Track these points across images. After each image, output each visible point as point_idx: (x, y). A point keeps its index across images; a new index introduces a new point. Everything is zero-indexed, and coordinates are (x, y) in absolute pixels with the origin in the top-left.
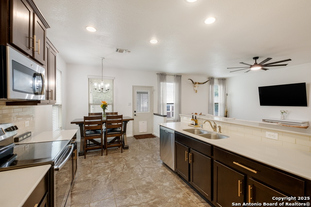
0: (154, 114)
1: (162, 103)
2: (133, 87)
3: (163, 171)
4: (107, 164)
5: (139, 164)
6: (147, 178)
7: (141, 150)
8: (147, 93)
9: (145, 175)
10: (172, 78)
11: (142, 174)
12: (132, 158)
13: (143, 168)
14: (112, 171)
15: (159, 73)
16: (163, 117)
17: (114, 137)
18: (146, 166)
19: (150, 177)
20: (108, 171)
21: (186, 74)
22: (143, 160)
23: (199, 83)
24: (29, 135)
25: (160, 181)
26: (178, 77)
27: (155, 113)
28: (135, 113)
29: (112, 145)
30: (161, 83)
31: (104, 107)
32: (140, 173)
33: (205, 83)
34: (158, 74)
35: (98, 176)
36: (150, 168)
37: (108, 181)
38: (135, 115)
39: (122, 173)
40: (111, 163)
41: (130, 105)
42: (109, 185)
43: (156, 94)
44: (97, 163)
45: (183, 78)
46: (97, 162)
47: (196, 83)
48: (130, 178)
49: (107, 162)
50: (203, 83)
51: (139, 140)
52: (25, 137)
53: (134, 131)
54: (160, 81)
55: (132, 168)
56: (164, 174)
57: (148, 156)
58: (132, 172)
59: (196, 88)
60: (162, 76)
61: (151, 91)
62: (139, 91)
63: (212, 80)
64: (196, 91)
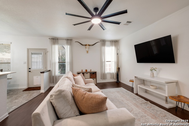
2: (28, 50)
8: (41, 54)
28: (29, 70)
30: (53, 46)
33: (94, 45)
34: (50, 39)
38: (30, 71)
45: (73, 41)
47: (86, 45)
50: (93, 45)
53: (28, 84)
59: (87, 49)
60: (54, 40)
61: (44, 53)
62: (33, 52)
63: (103, 42)
64: (87, 52)
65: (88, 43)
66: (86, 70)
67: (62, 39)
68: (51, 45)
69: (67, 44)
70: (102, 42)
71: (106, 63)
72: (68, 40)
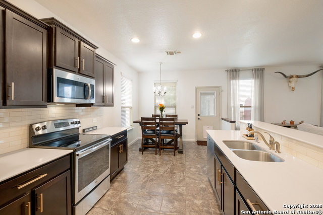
0: (222, 119)
1: (232, 105)
2: (197, 88)
3: (204, 186)
4: (155, 163)
5: (183, 171)
6: (182, 188)
7: (195, 157)
8: (213, 94)
9: (182, 184)
10: (250, 73)
11: (180, 182)
12: (181, 163)
13: (184, 176)
14: (156, 171)
15: (229, 69)
16: (230, 124)
17: (171, 139)
18: (189, 175)
19: (184, 188)
20: (152, 170)
21: (271, 66)
22: (190, 168)
23: (298, 77)
24: (95, 128)
25: (193, 195)
26: (259, 72)
27: (223, 117)
28: (198, 117)
29: (168, 146)
30: (232, 82)
31: (162, 109)
32: (178, 181)
33: (311, 75)
34: (227, 71)
35: (142, 172)
36: (192, 179)
37: (146, 178)
38: (199, 119)
39: (162, 175)
40: (159, 163)
41: (193, 107)
42: (145, 183)
43: (224, 95)
44: (148, 161)
45: (266, 71)
46: (149, 159)
47: (292, 77)
48: (166, 182)
49: (156, 162)
50: (308, 76)
51: (200, 146)
52: (90, 129)
53: (197, 136)
54: (230, 79)
55: (174, 173)
56: (204, 190)
57: (198, 166)
58: (171, 177)
59: (292, 85)
60: (234, 73)
61: (219, 92)
62: (203, 92)
64: (293, 89)
66: (292, 122)
69: (255, 77)
72: (256, 70)
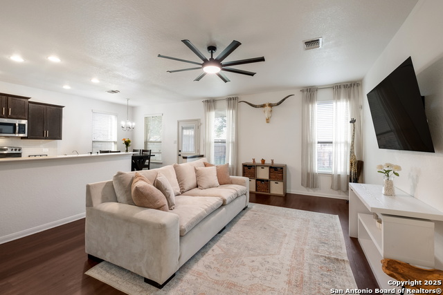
2: (178, 122)
8: (193, 128)
28: (179, 153)
33: (280, 103)
38: (180, 155)
41: (175, 143)
50: (278, 104)
59: (266, 115)
61: (197, 125)
62: (184, 126)
63: (310, 93)
64: (268, 121)
65: (266, 102)
66: (263, 161)
67: (221, 99)
68: (205, 112)
69: (229, 107)
70: (305, 93)
71: (317, 146)
72: (229, 99)
